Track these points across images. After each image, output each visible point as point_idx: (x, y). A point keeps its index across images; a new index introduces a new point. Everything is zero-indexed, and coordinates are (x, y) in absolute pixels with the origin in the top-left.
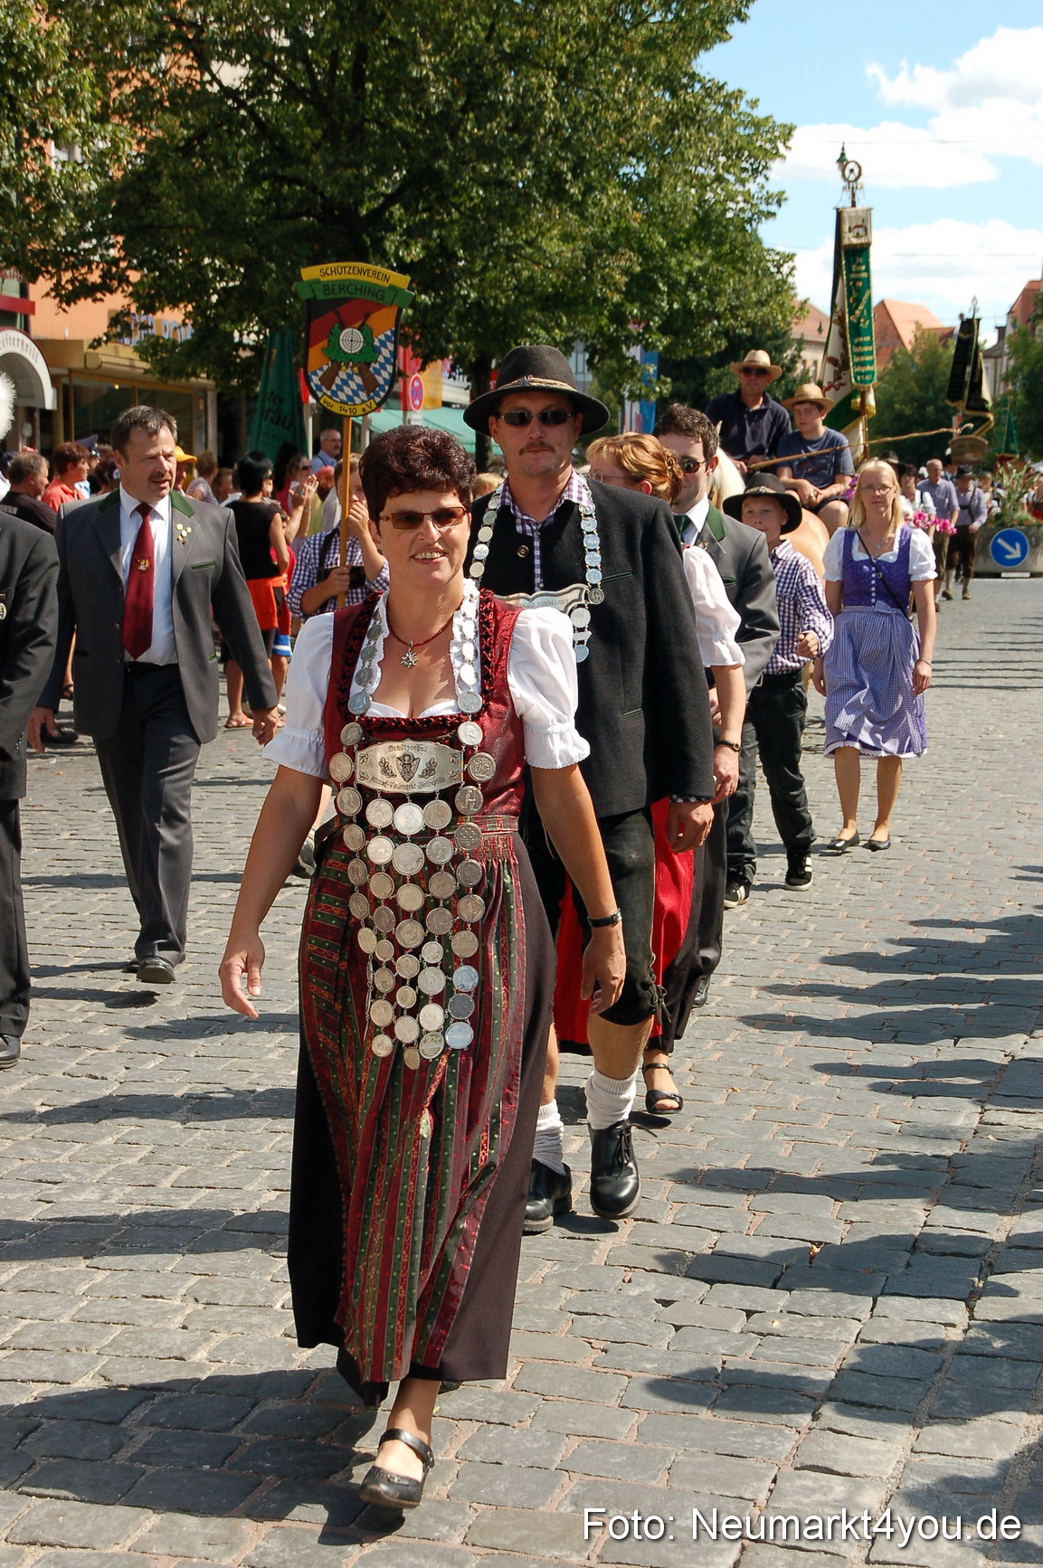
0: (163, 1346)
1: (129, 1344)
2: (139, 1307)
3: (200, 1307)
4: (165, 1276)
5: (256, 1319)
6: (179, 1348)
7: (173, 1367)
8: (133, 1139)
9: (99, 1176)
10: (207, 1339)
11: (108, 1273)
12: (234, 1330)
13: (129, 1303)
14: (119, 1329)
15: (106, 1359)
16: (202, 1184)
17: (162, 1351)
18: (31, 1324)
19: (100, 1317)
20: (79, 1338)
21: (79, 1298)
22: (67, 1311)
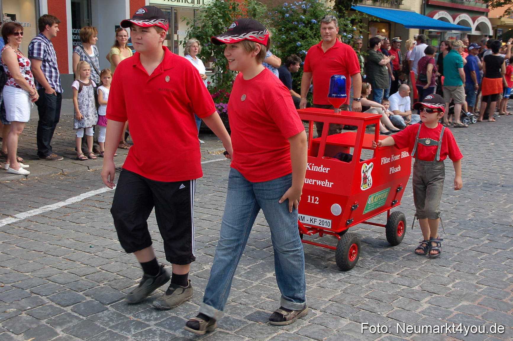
0: (440, 281)
2: (438, 269)
3: (455, 271)
4: (448, 261)
5: (470, 277)
6: (445, 282)
7: (441, 287)
8: (454, 221)
10: (453, 281)
12: (462, 279)
15: (424, 282)
16: (468, 236)
17: (439, 282)
18: (407, 269)
19: (426, 270)
20: (418, 275)
21: (423, 264)
22: (418, 267)
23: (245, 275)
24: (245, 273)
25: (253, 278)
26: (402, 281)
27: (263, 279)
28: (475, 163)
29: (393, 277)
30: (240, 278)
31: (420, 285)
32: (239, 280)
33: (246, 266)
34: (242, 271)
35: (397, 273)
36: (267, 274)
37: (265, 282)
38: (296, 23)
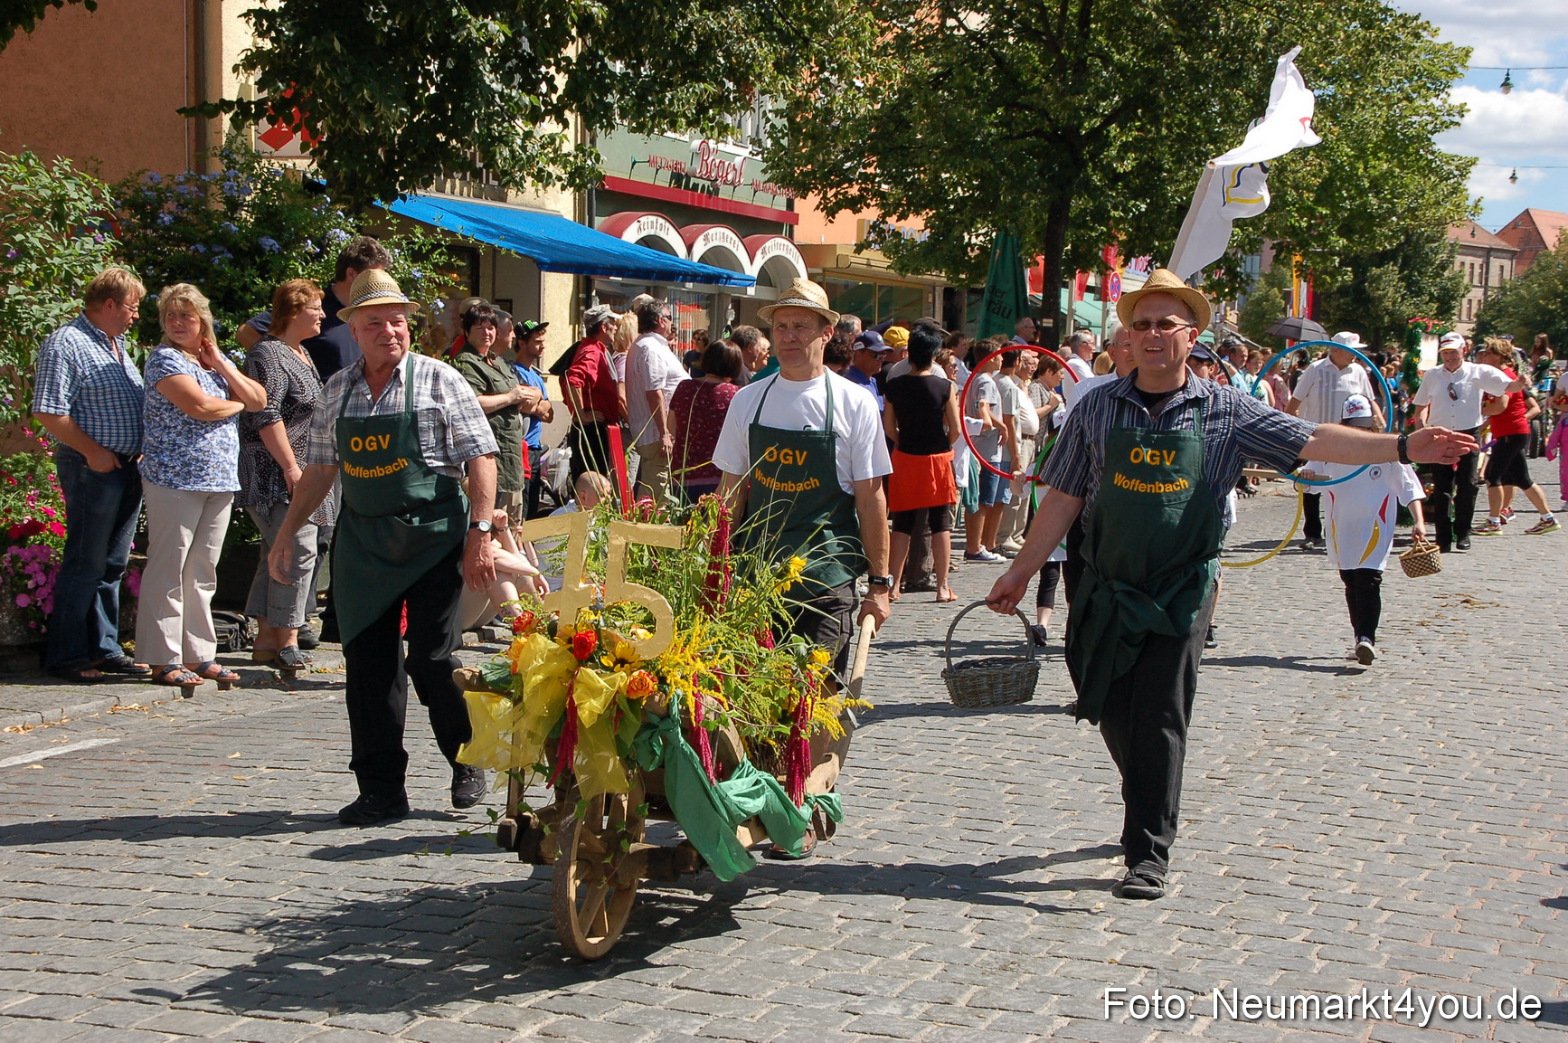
8: (926, 955)
9: (898, 991)
16: (995, 1005)
28: (905, 748)
38: (201, 249)
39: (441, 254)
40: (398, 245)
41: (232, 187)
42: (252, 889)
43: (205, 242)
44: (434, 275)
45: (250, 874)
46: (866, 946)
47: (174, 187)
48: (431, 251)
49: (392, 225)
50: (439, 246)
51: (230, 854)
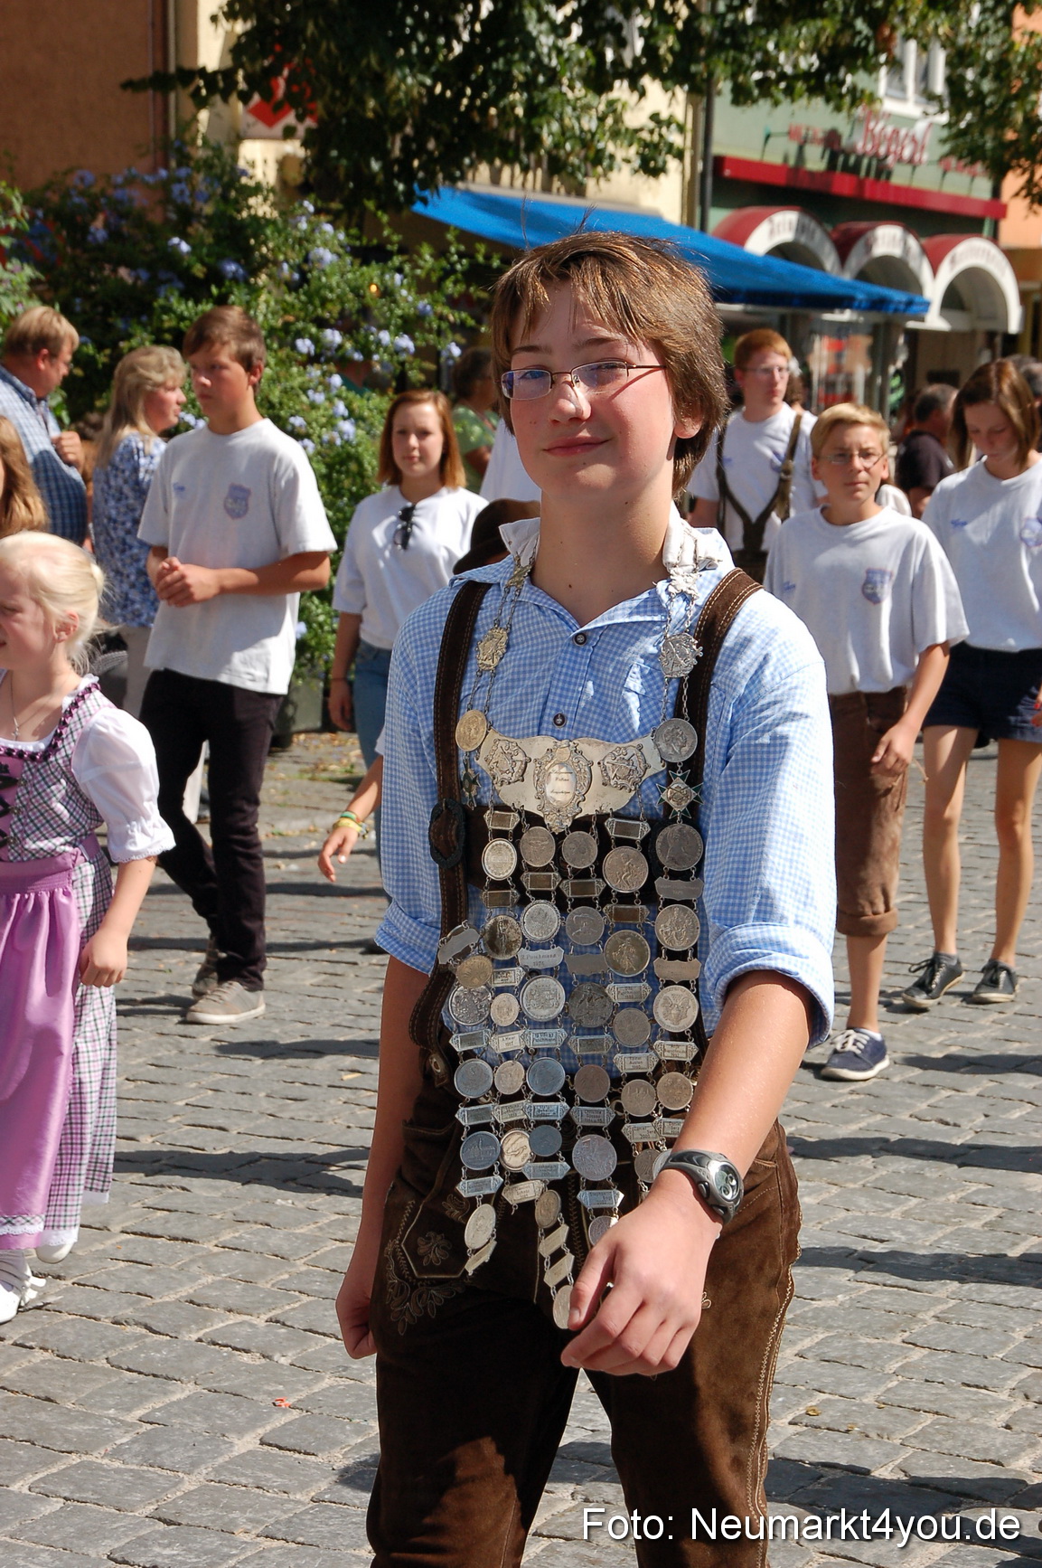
1: (938, 1438)
2: (957, 1397)
3: (1031, 1405)
6: (999, 1450)
9: (934, 1238)
11: (926, 1351)
13: (945, 1390)
14: (930, 1418)
15: (911, 1451)
18: (829, 1400)
19: (910, 1402)
20: (882, 1423)
21: (889, 1377)
22: (873, 1390)
23: (136, 1447)
24: (133, 1441)
25: (177, 1458)
26: (820, 1449)
27: (220, 1460)
29: (779, 1434)
30: (117, 1464)
31: (897, 1463)
32: (117, 1471)
33: (129, 1410)
34: (117, 1432)
35: (790, 1418)
36: (233, 1437)
37: (233, 1473)
38: (144, 275)
39: (455, 283)
40: (400, 270)
41: (182, 192)
42: (154, 1091)
43: (150, 267)
44: (446, 311)
45: (154, 1073)
46: (903, 1184)
47: (110, 191)
48: (442, 279)
49: (392, 243)
50: (453, 271)
51: (135, 1050)
